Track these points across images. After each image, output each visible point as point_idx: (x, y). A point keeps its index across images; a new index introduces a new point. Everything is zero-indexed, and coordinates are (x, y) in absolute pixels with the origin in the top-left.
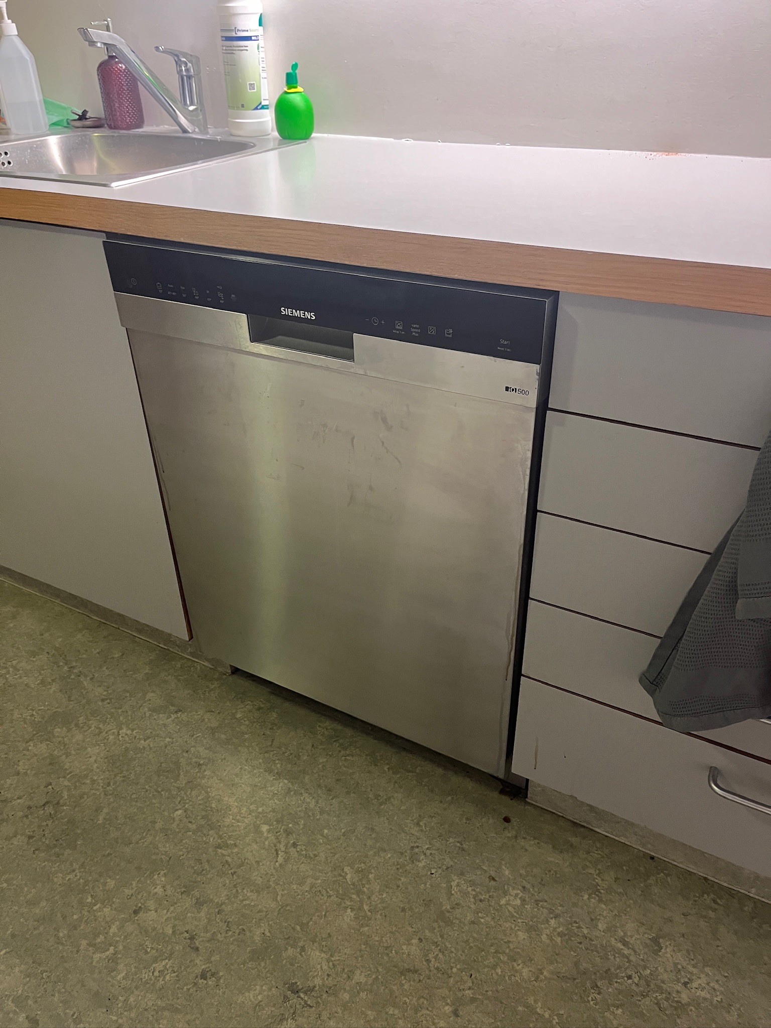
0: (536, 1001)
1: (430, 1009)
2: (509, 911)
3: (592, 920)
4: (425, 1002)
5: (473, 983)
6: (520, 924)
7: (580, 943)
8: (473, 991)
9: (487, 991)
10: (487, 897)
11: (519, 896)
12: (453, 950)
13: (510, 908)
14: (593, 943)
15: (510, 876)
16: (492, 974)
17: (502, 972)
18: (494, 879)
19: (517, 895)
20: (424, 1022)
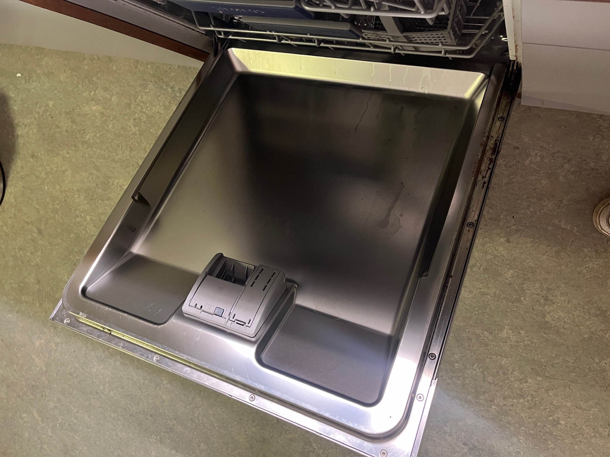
0: (560, 221)
1: (491, 243)
2: (532, 168)
3: (598, 155)
4: (488, 240)
5: (515, 221)
6: (542, 175)
7: (589, 175)
8: (516, 226)
9: (526, 224)
10: (515, 162)
11: (539, 155)
12: (498, 205)
13: (533, 166)
14: (599, 171)
15: (529, 142)
16: (527, 212)
17: (534, 209)
18: (518, 148)
19: (536, 155)
20: (490, 250)
